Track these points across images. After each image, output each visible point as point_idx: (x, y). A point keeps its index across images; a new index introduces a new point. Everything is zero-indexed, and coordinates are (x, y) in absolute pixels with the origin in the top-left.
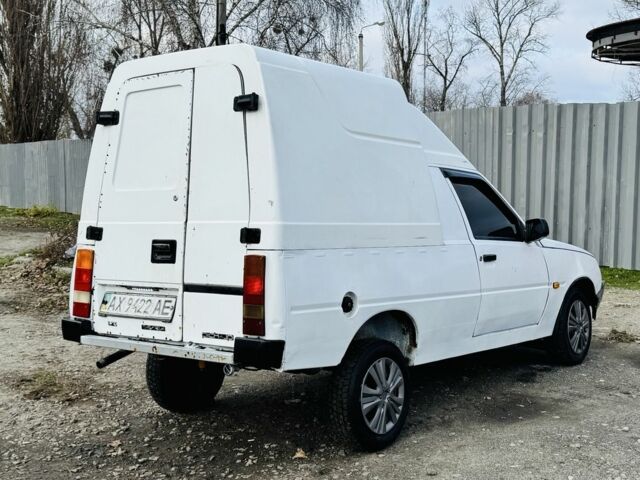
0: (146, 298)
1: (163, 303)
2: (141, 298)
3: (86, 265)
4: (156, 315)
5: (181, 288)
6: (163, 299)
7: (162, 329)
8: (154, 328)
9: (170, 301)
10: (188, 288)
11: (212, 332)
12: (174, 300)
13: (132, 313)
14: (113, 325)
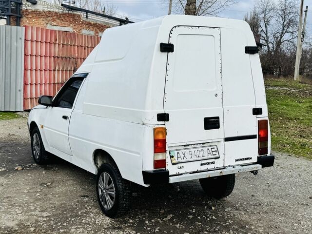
0: (200, 149)
1: (210, 149)
2: (196, 150)
3: (160, 137)
4: (210, 156)
5: (223, 140)
6: (210, 148)
7: (213, 163)
8: (208, 164)
9: (214, 148)
10: (227, 140)
11: (241, 158)
12: (215, 147)
13: (195, 158)
14: (181, 168)
